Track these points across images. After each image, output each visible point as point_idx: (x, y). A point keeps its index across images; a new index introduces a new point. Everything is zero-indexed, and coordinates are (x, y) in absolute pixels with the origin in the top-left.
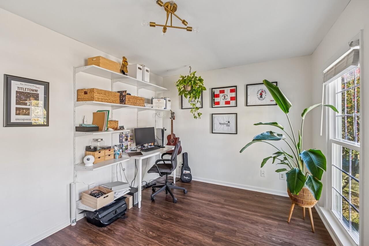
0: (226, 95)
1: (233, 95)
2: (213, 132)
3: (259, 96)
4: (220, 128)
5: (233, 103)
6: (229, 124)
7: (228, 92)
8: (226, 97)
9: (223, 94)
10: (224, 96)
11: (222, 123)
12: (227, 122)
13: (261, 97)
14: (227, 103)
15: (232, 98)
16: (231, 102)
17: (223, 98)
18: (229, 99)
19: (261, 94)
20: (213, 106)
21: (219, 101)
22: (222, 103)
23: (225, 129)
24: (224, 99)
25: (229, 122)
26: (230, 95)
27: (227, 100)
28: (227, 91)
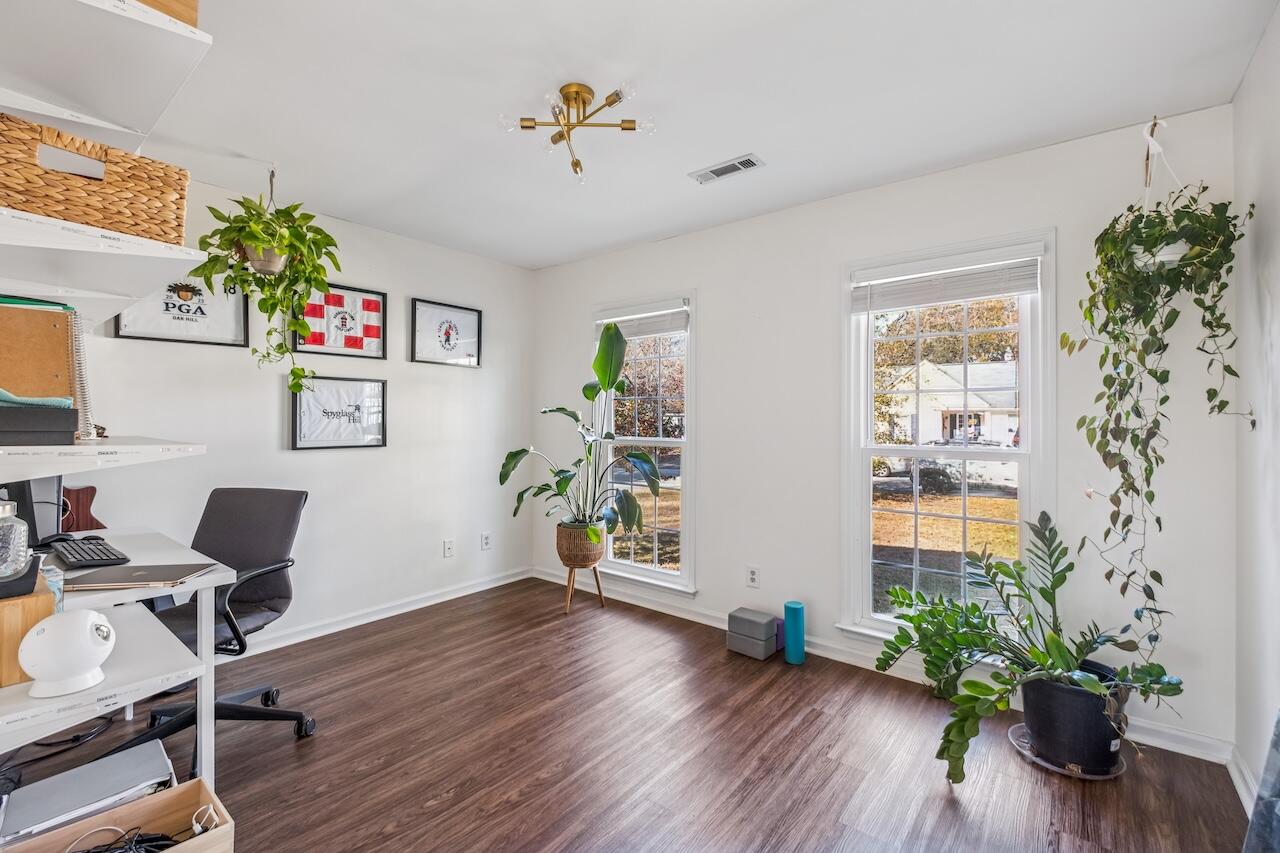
0: (347, 316)
1: (374, 319)
2: (298, 446)
3: (443, 338)
4: (325, 427)
5: (371, 345)
6: (357, 414)
7: (355, 306)
8: (349, 322)
9: (340, 309)
10: (341, 315)
11: (334, 411)
12: (352, 409)
13: (448, 340)
14: (353, 342)
15: (368, 330)
16: (366, 341)
17: (337, 322)
18: (358, 332)
19: (447, 334)
20: (299, 348)
21: (324, 330)
22: (335, 341)
23: (344, 431)
24: (340, 326)
25: (358, 408)
26: (362, 317)
27: (352, 333)
28: (354, 302)
